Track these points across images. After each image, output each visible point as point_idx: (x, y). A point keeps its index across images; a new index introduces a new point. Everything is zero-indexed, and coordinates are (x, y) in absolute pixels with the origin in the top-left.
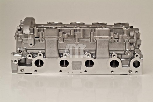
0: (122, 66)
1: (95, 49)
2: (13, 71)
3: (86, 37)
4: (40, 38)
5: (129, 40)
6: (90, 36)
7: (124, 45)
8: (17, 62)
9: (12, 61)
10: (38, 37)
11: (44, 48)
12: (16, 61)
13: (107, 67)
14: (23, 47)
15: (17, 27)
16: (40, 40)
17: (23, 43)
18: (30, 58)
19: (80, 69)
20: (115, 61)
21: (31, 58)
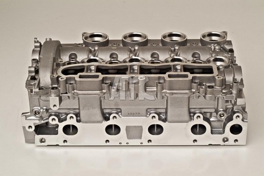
0: (212, 133)
1: (165, 107)
2: (27, 141)
3: (149, 89)
4: (69, 94)
5: (224, 97)
6: (157, 88)
7: (215, 100)
8: (34, 128)
9: (24, 128)
10: (67, 93)
11: (78, 107)
12: (30, 127)
13: (186, 135)
14: (41, 106)
15: (29, 67)
16: (71, 98)
17: (40, 100)
18: (54, 123)
19: (140, 138)
20: (199, 125)
21: (56, 122)
